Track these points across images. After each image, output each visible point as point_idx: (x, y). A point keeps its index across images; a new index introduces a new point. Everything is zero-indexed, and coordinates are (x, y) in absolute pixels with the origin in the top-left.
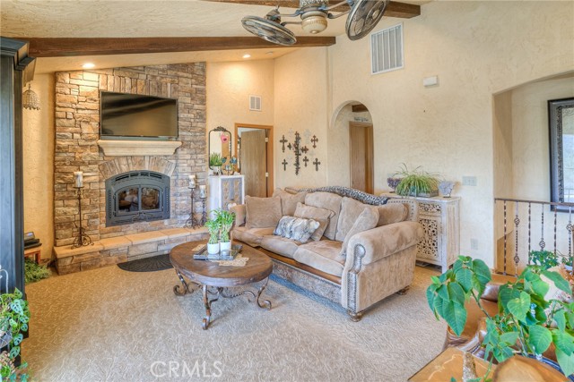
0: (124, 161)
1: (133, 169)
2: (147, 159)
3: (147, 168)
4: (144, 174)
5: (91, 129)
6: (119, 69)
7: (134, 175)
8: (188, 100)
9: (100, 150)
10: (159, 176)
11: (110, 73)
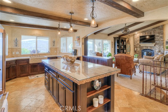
0: (144, 47)
1: (146, 48)
2: (149, 47)
3: (149, 48)
4: (149, 49)
5: (138, 42)
6: (143, 32)
7: (146, 49)
8: (158, 35)
9: (140, 45)
10: (152, 50)
11: (141, 33)
